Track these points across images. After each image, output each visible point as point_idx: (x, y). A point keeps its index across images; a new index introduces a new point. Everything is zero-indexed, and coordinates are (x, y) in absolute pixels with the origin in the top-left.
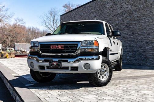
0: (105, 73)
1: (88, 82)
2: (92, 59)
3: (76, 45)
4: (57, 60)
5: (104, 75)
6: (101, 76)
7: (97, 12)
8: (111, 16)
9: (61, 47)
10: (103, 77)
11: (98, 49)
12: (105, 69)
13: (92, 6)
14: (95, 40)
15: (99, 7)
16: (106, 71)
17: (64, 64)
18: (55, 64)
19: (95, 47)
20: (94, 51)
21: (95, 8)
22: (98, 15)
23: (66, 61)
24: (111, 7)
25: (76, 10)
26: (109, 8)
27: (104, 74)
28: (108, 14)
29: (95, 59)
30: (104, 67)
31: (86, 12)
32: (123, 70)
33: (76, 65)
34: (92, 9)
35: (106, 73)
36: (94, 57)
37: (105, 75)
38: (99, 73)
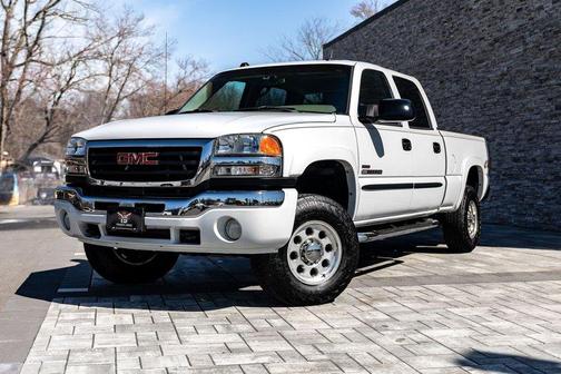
0: (323, 258)
1: (258, 288)
2: (255, 203)
3: (195, 153)
4: (132, 203)
5: (318, 266)
6: (308, 268)
7: (437, 27)
8: (484, 44)
9: (149, 159)
10: (314, 272)
11: (279, 168)
12: (325, 242)
13: (423, 8)
14: (268, 132)
15: (446, 11)
16: (329, 248)
17: (152, 220)
18: (124, 218)
19: (265, 160)
20: (263, 174)
21: (433, 13)
22: (441, 42)
23: (160, 209)
24: (486, 10)
25: (373, 25)
26: (480, 13)
27: (320, 263)
28: (474, 37)
29: (264, 205)
30: (322, 235)
31: (405, 29)
32: (478, 250)
33: (189, 222)
34: (421, 19)
35: (327, 256)
36: (261, 196)
37: (325, 264)
38: (294, 256)
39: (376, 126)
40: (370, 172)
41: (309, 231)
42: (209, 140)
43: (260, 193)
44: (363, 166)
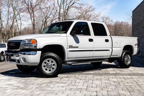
0: (53, 67)
2: (30, 54)
4: (10, 54)
5: (51, 69)
6: (48, 69)
11: (36, 47)
16: (54, 65)
23: (13, 55)
29: (32, 55)
30: (52, 62)
33: (17, 58)
38: (44, 66)
39: (77, 36)
40: (72, 47)
41: (49, 61)
42: (22, 40)
43: (32, 52)
44: (69, 46)
